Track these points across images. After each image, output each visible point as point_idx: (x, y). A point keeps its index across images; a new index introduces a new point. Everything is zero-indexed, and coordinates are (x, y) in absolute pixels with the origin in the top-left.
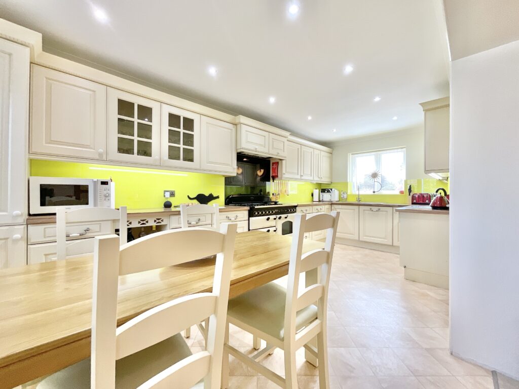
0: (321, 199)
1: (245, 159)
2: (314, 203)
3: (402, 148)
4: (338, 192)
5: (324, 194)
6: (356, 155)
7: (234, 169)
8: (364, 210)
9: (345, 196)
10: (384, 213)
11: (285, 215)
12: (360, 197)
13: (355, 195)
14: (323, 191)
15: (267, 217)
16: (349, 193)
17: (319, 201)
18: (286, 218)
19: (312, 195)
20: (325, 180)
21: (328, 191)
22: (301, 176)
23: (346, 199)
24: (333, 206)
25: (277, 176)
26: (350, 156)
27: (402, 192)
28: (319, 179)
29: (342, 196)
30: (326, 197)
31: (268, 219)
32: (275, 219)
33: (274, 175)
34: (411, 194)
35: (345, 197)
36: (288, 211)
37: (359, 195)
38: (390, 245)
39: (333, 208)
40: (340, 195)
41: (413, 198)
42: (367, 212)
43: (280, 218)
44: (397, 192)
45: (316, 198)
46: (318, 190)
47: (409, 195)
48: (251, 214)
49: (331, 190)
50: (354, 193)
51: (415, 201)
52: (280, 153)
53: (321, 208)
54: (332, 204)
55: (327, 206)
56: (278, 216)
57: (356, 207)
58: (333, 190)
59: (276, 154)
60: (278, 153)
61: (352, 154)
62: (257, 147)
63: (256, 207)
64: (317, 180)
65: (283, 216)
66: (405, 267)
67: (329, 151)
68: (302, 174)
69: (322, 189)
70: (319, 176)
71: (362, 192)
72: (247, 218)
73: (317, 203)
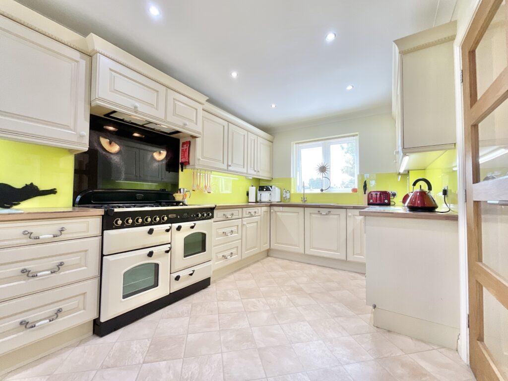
0: (258, 199)
1: (136, 135)
2: (250, 204)
3: (354, 136)
4: (280, 190)
5: (262, 192)
6: (301, 145)
7: (82, 136)
8: (310, 213)
9: (288, 195)
10: (336, 217)
11: (191, 224)
12: (305, 197)
13: (301, 194)
14: (261, 188)
15: (148, 228)
16: (292, 192)
17: (257, 202)
18: (192, 227)
19: (248, 194)
20: (264, 175)
21: (268, 189)
22: (228, 166)
23: (290, 199)
24: (272, 208)
25: (188, 163)
26: (294, 147)
27: (355, 190)
28: (255, 173)
29: (284, 196)
30: (265, 196)
31: (151, 232)
32: (168, 231)
33: (183, 160)
34: (367, 192)
35: (288, 197)
36: (198, 216)
37: (304, 194)
38: (343, 261)
39: (272, 211)
40: (281, 194)
41: (370, 197)
42: (313, 215)
43: (179, 228)
44: (349, 191)
45: (252, 198)
46: (254, 188)
47: (365, 193)
48: (108, 223)
49: (271, 187)
50: (298, 192)
51: (371, 201)
52: (187, 123)
53: (256, 210)
54: (271, 205)
55: (264, 209)
56: (176, 225)
57: (301, 210)
58: (272, 187)
59: (182, 125)
60: (185, 125)
61: (296, 144)
62: (137, 104)
63: (116, 210)
64: (253, 174)
65: (186, 225)
66: (375, 307)
67: (269, 139)
68: (230, 164)
69: (260, 187)
70: (255, 169)
71: (307, 191)
72: (99, 232)
73: (254, 204)
